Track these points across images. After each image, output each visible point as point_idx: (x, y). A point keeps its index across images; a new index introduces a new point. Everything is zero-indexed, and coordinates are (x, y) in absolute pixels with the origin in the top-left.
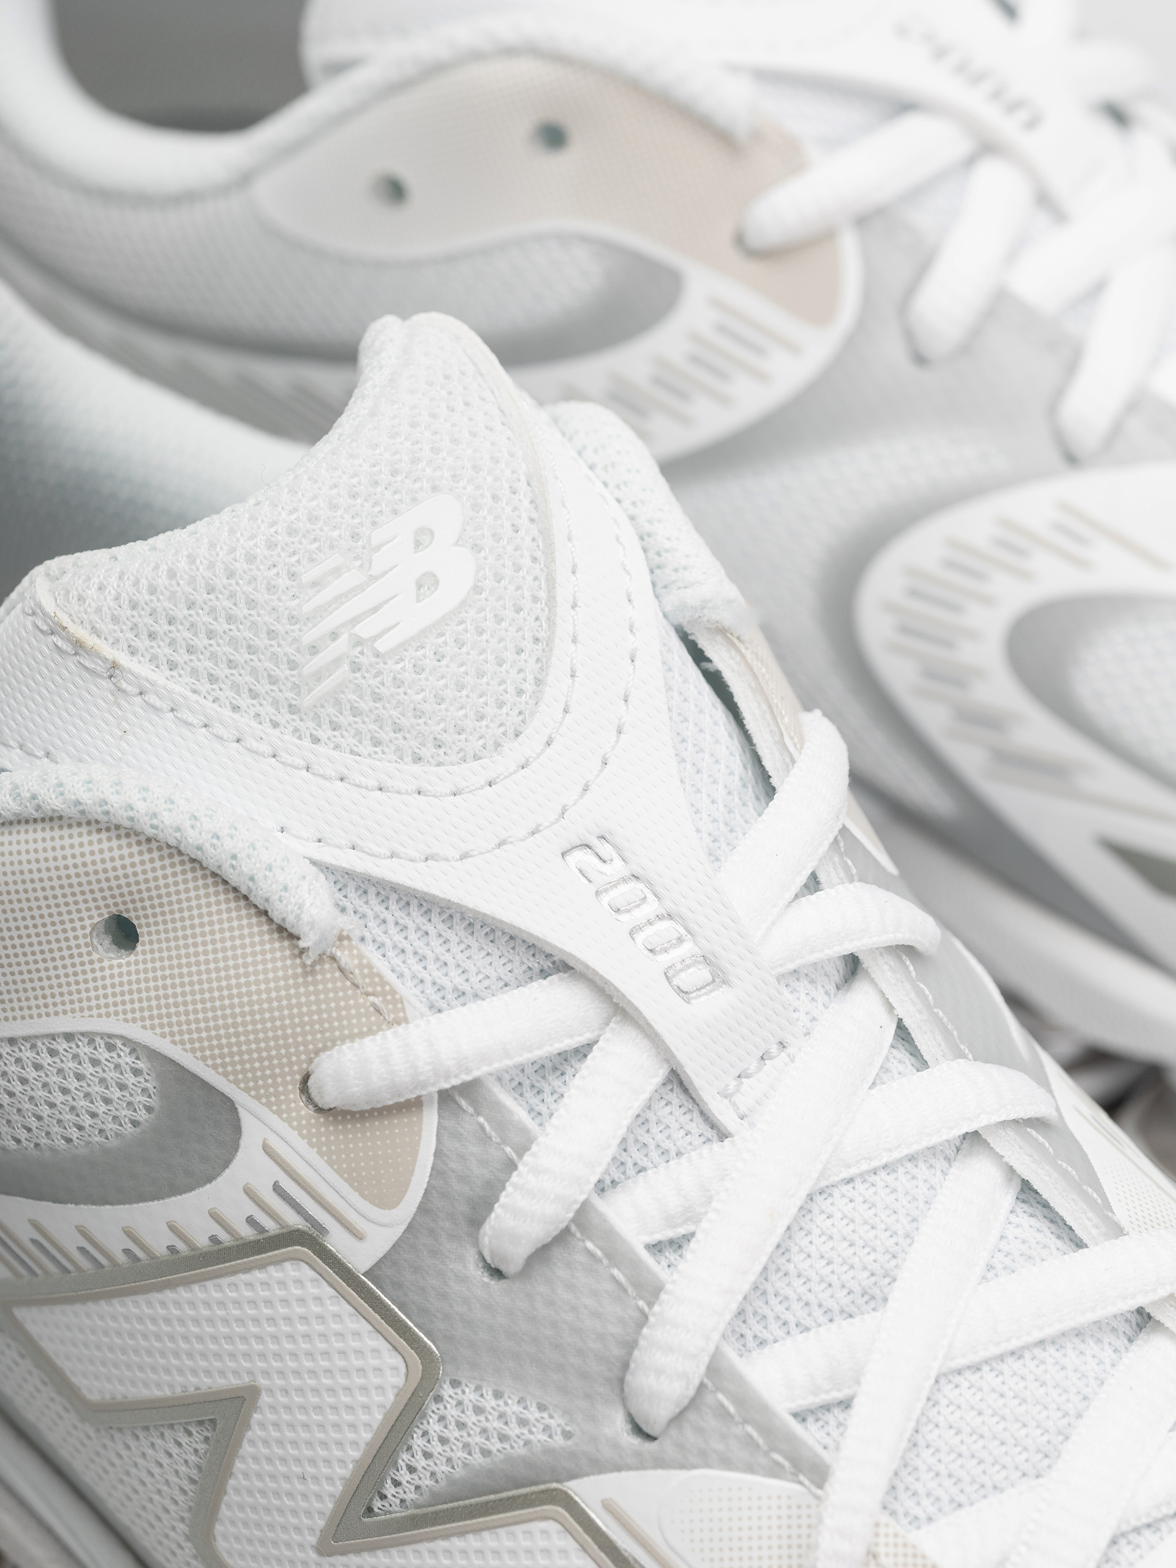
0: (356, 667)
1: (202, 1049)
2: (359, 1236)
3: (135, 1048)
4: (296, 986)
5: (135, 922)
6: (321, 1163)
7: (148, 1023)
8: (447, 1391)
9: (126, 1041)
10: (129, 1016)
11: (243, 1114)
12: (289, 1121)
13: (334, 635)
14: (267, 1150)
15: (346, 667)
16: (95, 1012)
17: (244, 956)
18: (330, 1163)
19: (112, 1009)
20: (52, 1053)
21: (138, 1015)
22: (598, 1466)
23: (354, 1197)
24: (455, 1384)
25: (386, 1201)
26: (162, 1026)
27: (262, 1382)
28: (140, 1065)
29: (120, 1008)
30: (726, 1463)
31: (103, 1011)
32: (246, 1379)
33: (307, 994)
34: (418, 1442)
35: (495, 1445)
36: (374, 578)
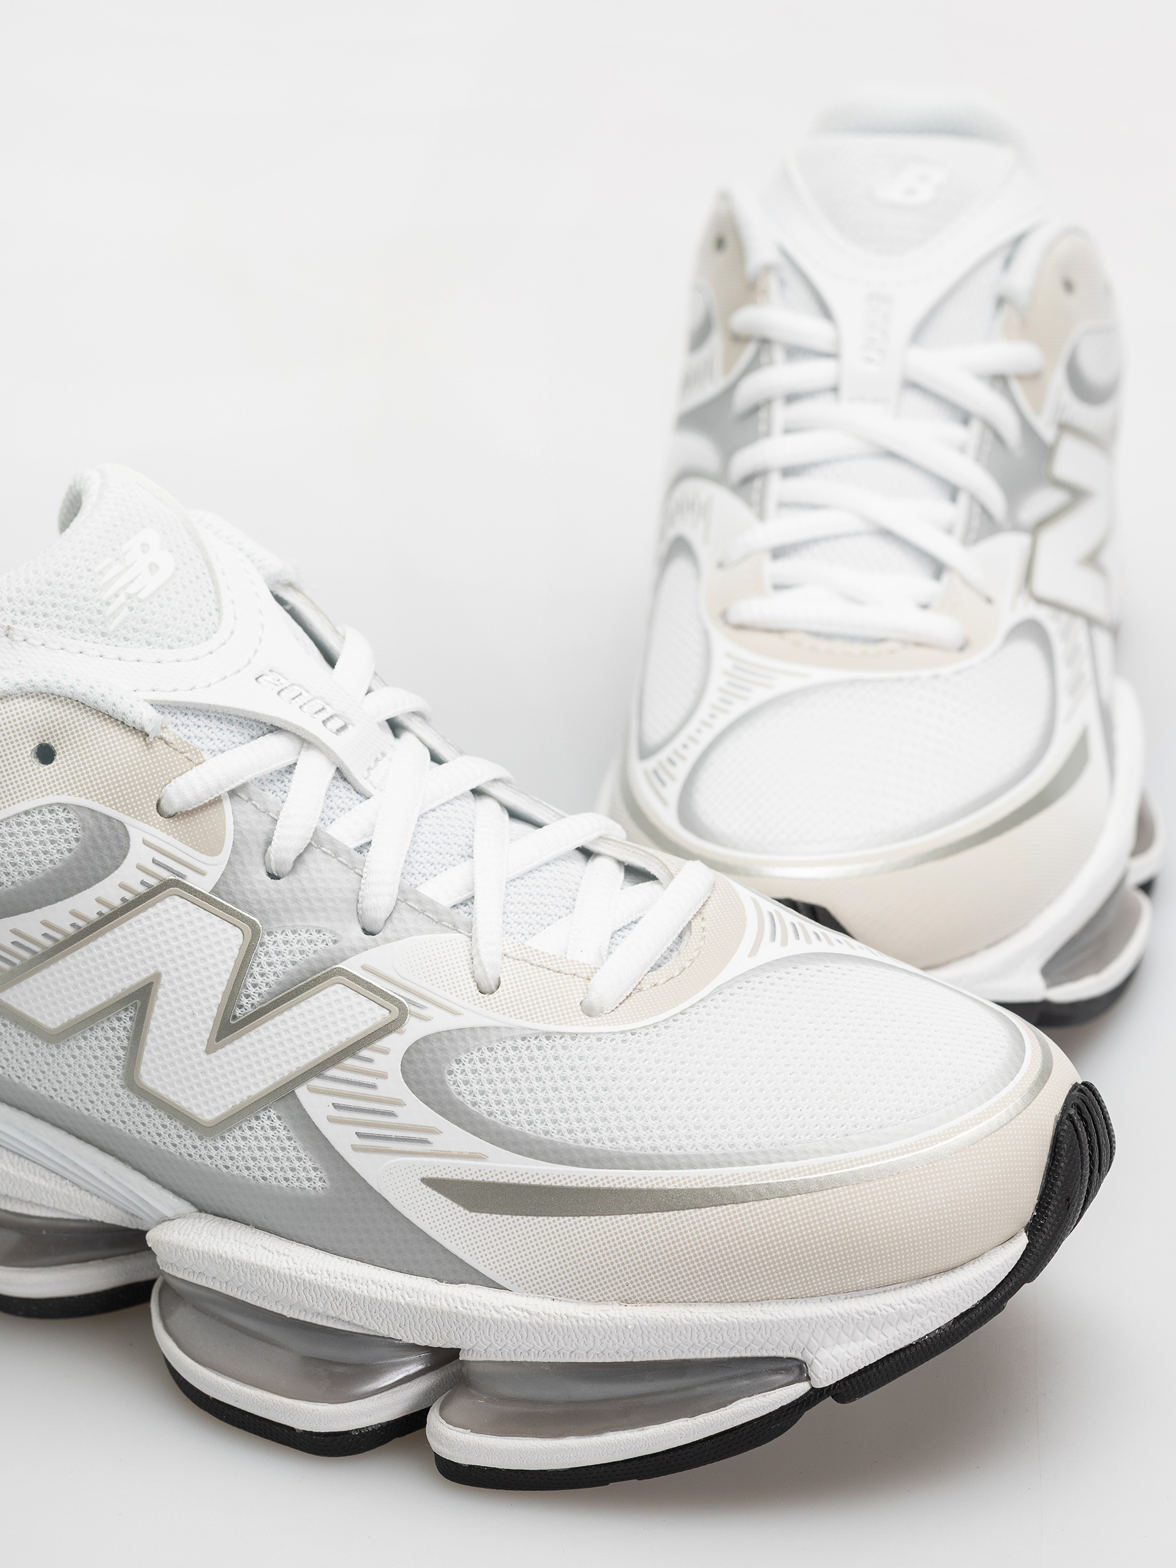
0: (131, 609)
1: (102, 798)
2: (203, 874)
3: (65, 807)
4: (145, 755)
5: (53, 744)
6: (176, 842)
7: (71, 792)
8: (266, 938)
9: (59, 805)
10: (60, 791)
11: (129, 828)
12: (154, 825)
13: (117, 596)
14: (145, 843)
15: (127, 609)
16: (40, 795)
17: (115, 746)
18: (181, 840)
19: (49, 791)
20: (19, 824)
21: (64, 790)
22: (355, 951)
23: (197, 854)
24: (269, 934)
25: (214, 851)
26: (79, 791)
27: (161, 969)
28: (71, 816)
29: (54, 789)
30: (420, 932)
31: (44, 793)
32: (152, 971)
33: (152, 758)
34: (256, 970)
35: (298, 957)
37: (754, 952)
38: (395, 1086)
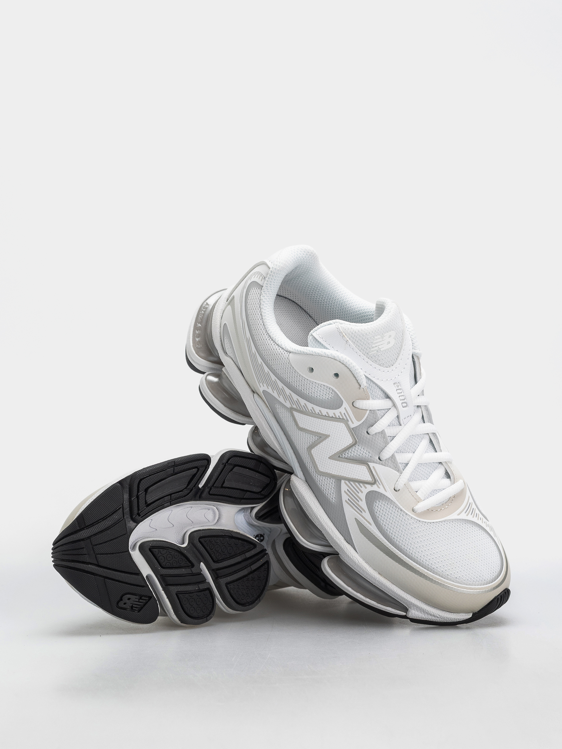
0: (377, 351)
1: (342, 394)
2: (353, 423)
3: (333, 390)
5: (339, 375)
6: (352, 413)
7: (336, 388)
8: (357, 446)
9: (332, 389)
10: (334, 386)
11: (343, 403)
12: (349, 406)
13: (376, 346)
14: (345, 408)
15: (376, 351)
16: (329, 384)
17: (352, 385)
18: (353, 413)
19: (332, 384)
20: (321, 386)
21: (335, 386)
22: (374, 462)
23: (354, 419)
24: (358, 446)
25: (358, 420)
26: (338, 389)
27: (331, 435)
28: (333, 393)
29: (333, 385)
30: (390, 467)
31: (330, 384)
32: (328, 434)
33: (359, 391)
34: (350, 451)
35: (361, 455)
36: (383, 341)
37: (459, 515)
38: (363, 496)
